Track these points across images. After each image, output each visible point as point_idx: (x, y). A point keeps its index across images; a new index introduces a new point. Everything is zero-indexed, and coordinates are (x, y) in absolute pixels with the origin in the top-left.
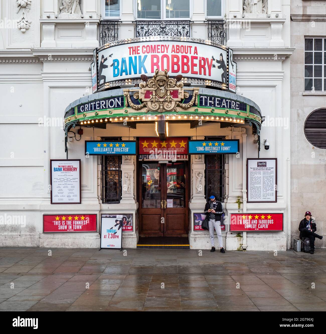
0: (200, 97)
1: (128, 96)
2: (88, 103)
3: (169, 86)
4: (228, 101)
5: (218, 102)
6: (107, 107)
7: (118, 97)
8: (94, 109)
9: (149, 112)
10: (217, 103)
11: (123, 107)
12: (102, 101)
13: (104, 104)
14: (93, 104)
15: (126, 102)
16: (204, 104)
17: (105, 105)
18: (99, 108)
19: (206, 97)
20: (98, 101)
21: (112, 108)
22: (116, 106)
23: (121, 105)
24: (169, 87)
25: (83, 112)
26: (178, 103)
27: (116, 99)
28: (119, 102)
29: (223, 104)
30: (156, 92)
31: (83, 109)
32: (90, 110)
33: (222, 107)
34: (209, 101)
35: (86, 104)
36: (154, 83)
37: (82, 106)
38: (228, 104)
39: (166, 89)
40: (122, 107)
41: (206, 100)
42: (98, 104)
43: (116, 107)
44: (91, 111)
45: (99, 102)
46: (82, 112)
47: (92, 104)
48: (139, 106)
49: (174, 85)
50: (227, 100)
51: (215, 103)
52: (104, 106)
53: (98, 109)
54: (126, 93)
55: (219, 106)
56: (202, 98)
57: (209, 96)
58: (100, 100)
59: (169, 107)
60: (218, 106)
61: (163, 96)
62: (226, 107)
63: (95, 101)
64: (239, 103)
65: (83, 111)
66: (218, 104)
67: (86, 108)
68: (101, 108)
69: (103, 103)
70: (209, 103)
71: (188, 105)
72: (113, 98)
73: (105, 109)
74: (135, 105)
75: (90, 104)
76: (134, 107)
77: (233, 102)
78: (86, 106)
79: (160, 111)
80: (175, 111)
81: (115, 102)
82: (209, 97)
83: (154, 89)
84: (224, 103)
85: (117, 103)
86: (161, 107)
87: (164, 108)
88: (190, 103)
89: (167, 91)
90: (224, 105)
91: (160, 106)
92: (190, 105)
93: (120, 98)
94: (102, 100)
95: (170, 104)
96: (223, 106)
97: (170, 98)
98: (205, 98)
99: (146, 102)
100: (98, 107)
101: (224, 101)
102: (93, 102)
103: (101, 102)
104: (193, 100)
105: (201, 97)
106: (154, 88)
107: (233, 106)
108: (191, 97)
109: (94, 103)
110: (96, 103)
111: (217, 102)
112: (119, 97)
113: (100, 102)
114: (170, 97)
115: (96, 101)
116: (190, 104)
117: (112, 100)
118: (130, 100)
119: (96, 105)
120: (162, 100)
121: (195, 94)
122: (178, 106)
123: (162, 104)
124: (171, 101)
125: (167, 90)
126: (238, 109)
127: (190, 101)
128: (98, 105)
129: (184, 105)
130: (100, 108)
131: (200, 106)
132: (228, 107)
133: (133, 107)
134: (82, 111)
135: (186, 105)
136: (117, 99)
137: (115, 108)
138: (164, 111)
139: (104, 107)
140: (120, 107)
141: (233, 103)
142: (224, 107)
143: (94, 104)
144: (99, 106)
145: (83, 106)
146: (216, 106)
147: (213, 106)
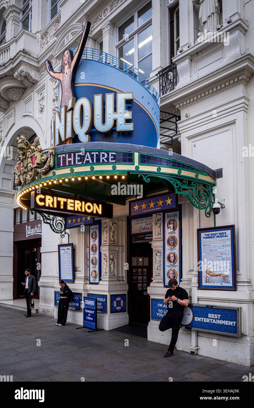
0: (58, 156)
4: (93, 155)
5: (79, 158)
16: (61, 165)
19: (64, 155)
26: (36, 169)
29: (86, 159)
33: (84, 163)
38: (94, 158)
41: (64, 158)
49: (33, 152)
50: (93, 153)
51: (74, 160)
55: (81, 163)
56: (60, 157)
57: (67, 153)
59: (30, 176)
60: (79, 163)
62: (91, 162)
64: (114, 153)
66: (79, 161)
70: (68, 161)
71: (43, 170)
77: (103, 153)
82: (67, 155)
84: (88, 158)
88: (45, 166)
90: (88, 160)
96: (86, 161)
98: (63, 157)
101: (88, 156)
107: (103, 158)
111: (77, 158)
126: (114, 161)
129: (40, 170)
131: (58, 167)
132: (95, 162)
141: (103, 155)
142: (88, 162)
146: (77, 163)
147: (72, 164)
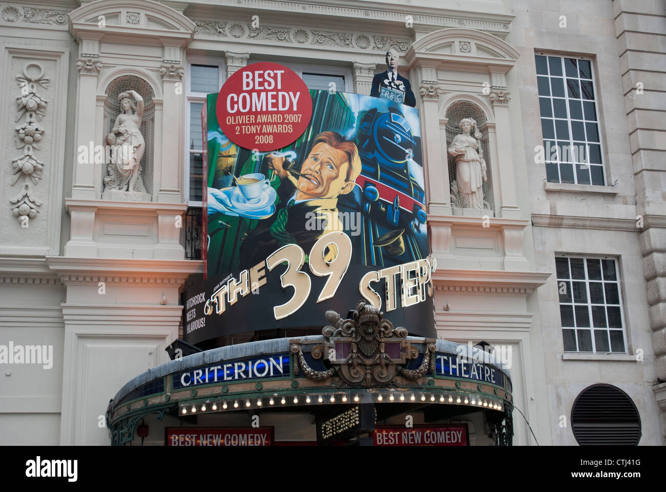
0: (436, 356)
1: (301, 353)
2: (202, 368)
3: (382, 334)
4: (479, 367)
5: (465, 368)
6: (250, 376)
7: (276, 356)
8: (218, 379)
9: (343, 385)
10: (464, 370)
11: (289, 375)
12: (239, 364)
13: (243, 369)
14: (215, 368)
15: (296, 365)
16: (443, 372)
17: (246, 372)
18: (230, 378)
19: (446, 358)
20: (229, 363)
21: (263, 377)
22: (272, 374)
23: (282, 372)
24: (382, 336)
25: (187, 386)
26: (400, 368)
27: (271, 359)
28: (279, 364)
29: (473, 373)
30: (358, 345)
31: (186, 380)
32: (207, 381)
33: (472, 377)
34: (452, 366)
35: (197, 368)
36: (353, 329)
37: (184, 375)
38: (479, 372)
39: (378, 339)
40: (284, 376)
41: (446, 362)
42: (228, 369)
43: (272, 377)
44: (209, 383)
45: (230, 365)
46: (184, 387)
47: (212, 369)
48: (325, 373)
49: (391, 334)
50: (478, 365)
51: (460, 370)
52: (242, 374)
53: (229, 381)
54: (295, 347)
55: (467, 376)
56: (440, 359)
57: (450, 356)
58: (232, 361)
59: (383, 376)
60: (465, 376)
61: (372, 354)
62: (478, 378)
63: (222, 363)
64: (494, 371)
65: (188, 384)
66: (465, 373)
67: (195, 378)
68: (236, 377)
69: (240, 367)
70: (452, 368)
71: (418, 373)
72: (266, 357)
73: (244, 379)
74: (316, 372)
75: (207, 370)
76: (314, 376)
77: (487, 368)
78: (198, 374)
79: (365, 384)
80: (393, 385)
81: (269, 366)
82: (450, 358)
83: (354, 341)
84: (474, 371)
85: (274, 367)
86: (369, 376)
87: (373, 379)
88: (422, 367)
89: (378, 345)
90: (474, 373)
91: (366, 374)
92: (421, 373)
93: (281, 358)
94: (238, 362)
95: (385, 371)
96: (473, 375)
97: (386, 358)
98: (444, 360)
99: (339, 365)
100: (228, 375)
101: (474, 368)
102: (215, 366)
103: (236, 365)
104: (427, 363)
105: (438, 357)
106: (354, 339)
107: (487, 375)
108: (422, 356)
109: (219, 367)
110: (223, 367)
111: (463, 368)
112: (279, 354)
113: (233, 365)
114: (386, 356)
115: (224, 364)
116: (422, 370)
117: (263, 361)
118: (304, 362)
119: (223, 371)
120: (368, 362)
121: (429, 351)
122: (400, 374)
123: (370, 369)
124: (387, 365)
125: (380, 343)
126: (494, 382)
127: (420, 365)
128: (228, 372)
129: (410, 372)
130: (234, 377)
131: (437, 374)
132: (481, 379)
133: (312, 375)
134: (184, 384)
135: (415, 373)
136: (274, 359)
137: (269, 377)
138: (374, 384)
139: (244, 376)
140: (281, 376)
141: (487, 370)
142: (474, 377)
143: (218, 370)
144: (232, 374)
145: (189, 374)
146: (463, 376)
147: (458, 375)
